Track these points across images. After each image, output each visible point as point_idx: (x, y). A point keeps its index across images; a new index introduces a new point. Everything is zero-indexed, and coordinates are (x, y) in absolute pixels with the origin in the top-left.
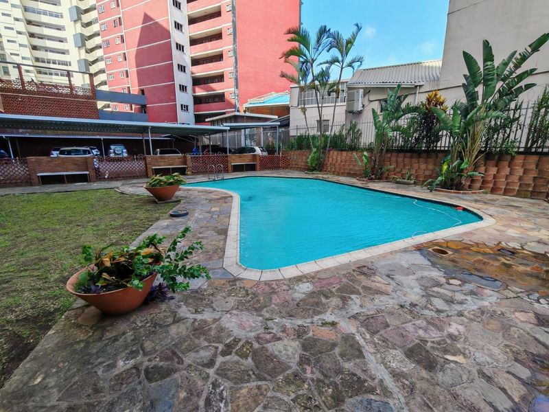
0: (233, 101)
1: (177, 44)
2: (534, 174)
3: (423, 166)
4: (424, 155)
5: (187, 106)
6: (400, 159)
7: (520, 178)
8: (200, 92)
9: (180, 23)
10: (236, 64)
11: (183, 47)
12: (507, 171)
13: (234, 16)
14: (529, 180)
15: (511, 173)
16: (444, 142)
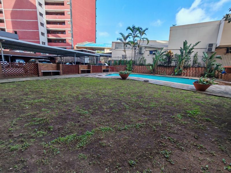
0: (71, 43)
1: (40, 13)
2: (195, 72)
3: (168, 70)
4: (168, 67)
5: (45, 43)
6: (161, 68)
7: (192, 73)
8: (51, 37)
9: (41, 3)
10: (72, 28)
11: (42, 14)
12: (189, 71)
13: (71, 7)
14: (194, 73)
15: (190, 72)
16: (173, 64)
